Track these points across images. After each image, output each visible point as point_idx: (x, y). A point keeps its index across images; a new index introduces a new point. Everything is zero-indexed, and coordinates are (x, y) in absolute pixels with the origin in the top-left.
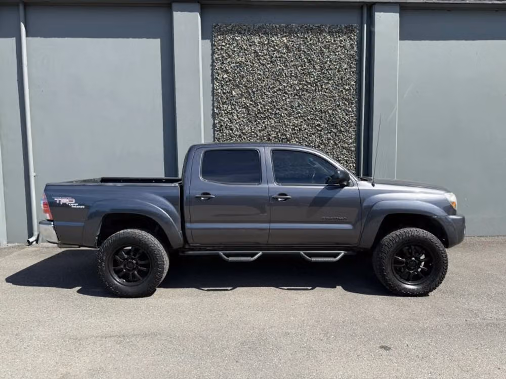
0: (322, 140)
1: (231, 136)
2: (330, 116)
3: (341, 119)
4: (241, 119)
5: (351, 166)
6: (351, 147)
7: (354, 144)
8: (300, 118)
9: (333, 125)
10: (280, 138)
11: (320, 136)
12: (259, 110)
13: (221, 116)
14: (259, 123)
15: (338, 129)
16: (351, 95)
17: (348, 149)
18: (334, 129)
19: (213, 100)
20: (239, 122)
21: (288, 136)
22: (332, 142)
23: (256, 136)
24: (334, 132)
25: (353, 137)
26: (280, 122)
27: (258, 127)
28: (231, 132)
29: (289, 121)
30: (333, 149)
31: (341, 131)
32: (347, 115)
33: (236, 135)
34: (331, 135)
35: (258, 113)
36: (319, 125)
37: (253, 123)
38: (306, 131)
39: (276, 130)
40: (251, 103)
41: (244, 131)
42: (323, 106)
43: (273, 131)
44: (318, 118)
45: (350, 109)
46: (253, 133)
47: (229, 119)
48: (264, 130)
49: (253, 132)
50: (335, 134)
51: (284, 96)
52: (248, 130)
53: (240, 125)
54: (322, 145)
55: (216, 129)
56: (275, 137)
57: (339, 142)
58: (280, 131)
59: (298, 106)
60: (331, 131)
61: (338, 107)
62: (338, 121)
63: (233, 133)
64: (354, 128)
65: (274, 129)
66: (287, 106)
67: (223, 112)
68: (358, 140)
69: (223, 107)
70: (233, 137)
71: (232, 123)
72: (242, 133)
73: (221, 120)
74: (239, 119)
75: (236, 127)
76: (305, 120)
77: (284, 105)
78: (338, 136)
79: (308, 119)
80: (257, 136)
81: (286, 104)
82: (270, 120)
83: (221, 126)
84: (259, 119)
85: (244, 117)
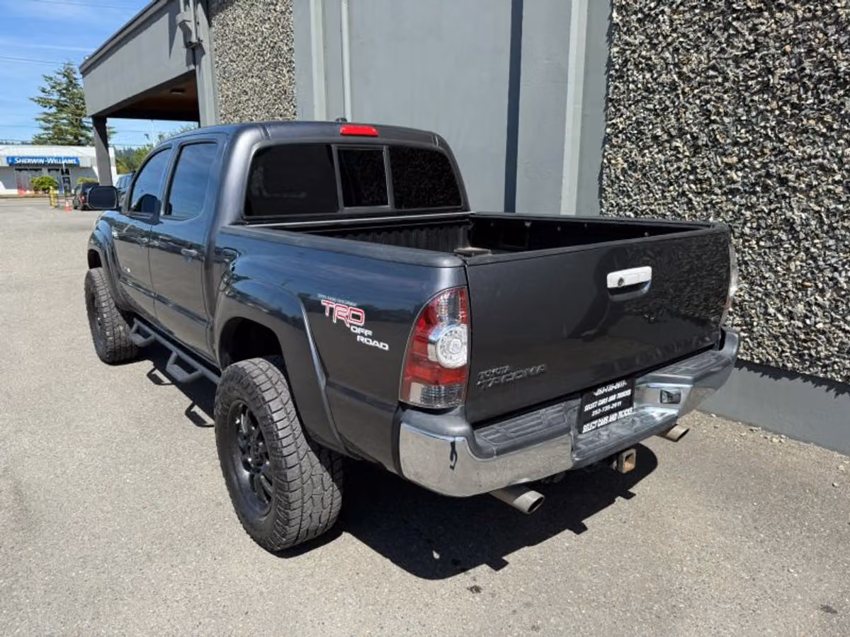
1: (647, 90)
4: (682, 30)
10: (811, 76)
13: (629, 32)
14: (738, 33)
20: (673, 41)
23: (720, 80)
26: (815, 17)
27: (733, 46)
28: (648, 76)
33: (662, 84)
37: (715, 37)
39: (796, 50)
41: (685, 70)
43: (784, 53)
46: (711, 73)
47: (647, 36)
48: (750, 55)
49: (714, 68)
52: (700, 62)
53: (676, 50)
55: (612, 72)
56: (789, 78)
58: (810, 50)
63: (655, 80)
65: (788, 48)
70: (654, 92)
71: (654, 46)
72: (680, 74)
73: (627, 43)
74: (674, 30)
75: (665, 59)
80: (726, 79)
82: (778, 15)
83: (626, 61)
84: (737, 19)
85: (689, 23)
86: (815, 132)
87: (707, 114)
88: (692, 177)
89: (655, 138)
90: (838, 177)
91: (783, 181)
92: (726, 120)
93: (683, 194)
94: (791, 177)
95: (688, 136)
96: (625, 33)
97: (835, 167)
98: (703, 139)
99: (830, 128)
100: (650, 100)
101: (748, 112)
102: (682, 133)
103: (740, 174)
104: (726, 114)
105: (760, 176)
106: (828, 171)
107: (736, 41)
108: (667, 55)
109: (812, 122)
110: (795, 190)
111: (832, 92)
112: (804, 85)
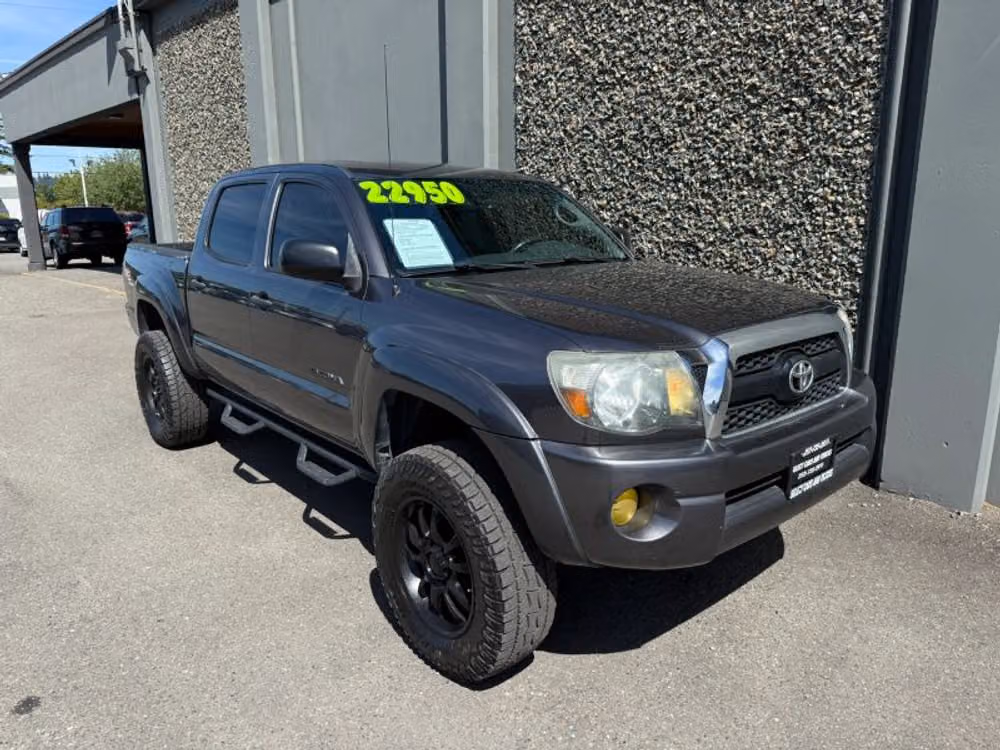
0: (760, 138)
1: (543, 143)
2: (791, 53)
3: (828, 59)
4: (565, 95)
5: (849, 226)
6: (855, 156)
7: (868, 147)
8: (700, 73)
9: (797, 85)
10: (648, 138)
11: (755, 126)
12: (601, 63)
13: (528, 94)
14: (601, 102)
15: (811, 94)
17: (844, 165)
18: (801, 96)
20: (559, 103)
21: (666, 131)
22: (790, 141)
23: (591, 137)
24: (799, 109)
25: (867, 117)
26: (647, 93)
27: (599, 112)
28: (544, 131)
29: (671, 83)
30: (793, 165)
31: (821, 103)
32: (849, 40)
33: (553, 139)
34: (789, 119)
35: (600, 72)
36: (753, 89)
37: (587, 103)
38: (717, 110)
39: (638, 117)
40: (586, 46)
41: (568, 128)
42: (770, 22)
43: (631, 119)
44: (751, 66)
45: (863, 16)
46: (585, 131)
47: (541, 98)
48: (609, 119)
49: (587, 127)
50: (803, 115)
51: (663, 11)
52: (578, 123)
53: (561, 112)
54: (757, 152)
55: (519, 127)
56: (635, 138)
57: (816, 142)
58: (646, 119)
59: (699, 35)
60: (792, 103)
61: (819, 15)
62: (815, 66)
63: (549, 135)
64: (873, 86)
65: (632, 115)
66: (669, 41)
67: (531, 82)
68: (879, 131)
69: (532, 68)
70: (548, 145)
71: (546, 107)
72: (565, 131)
73: (527, 103)
74: (559, 95)
75: (554, 119)
76: (713, 77)
77: (659, 39)
78: (812, 121)
79: (723, 74)
80: (595, 137)
81: (666, 35)
82: (625, 89)
83: (527, 118)
84: (600, 89)
85: (569, 90)
86: (653, 181)
87: (584, 164)
90: (668, 216)
91: (636, 219)
92: (598, 170)
94: (640, 216)
95: (573, 183)
96: (526, 94)
97: (666, 207)
98: (584, 186)
99: (662, 179)
100: (546, 152)
101: (611, 165)
102: (569, 180)
103: (609, 214)
104: (597, 166)
105: (621, 216)
106: (663, 212)
107: (600, 107)
108: (556, 115)
109: (651, 173)
110: (643, 226)
111: (661, 150)
112: (644, 144)
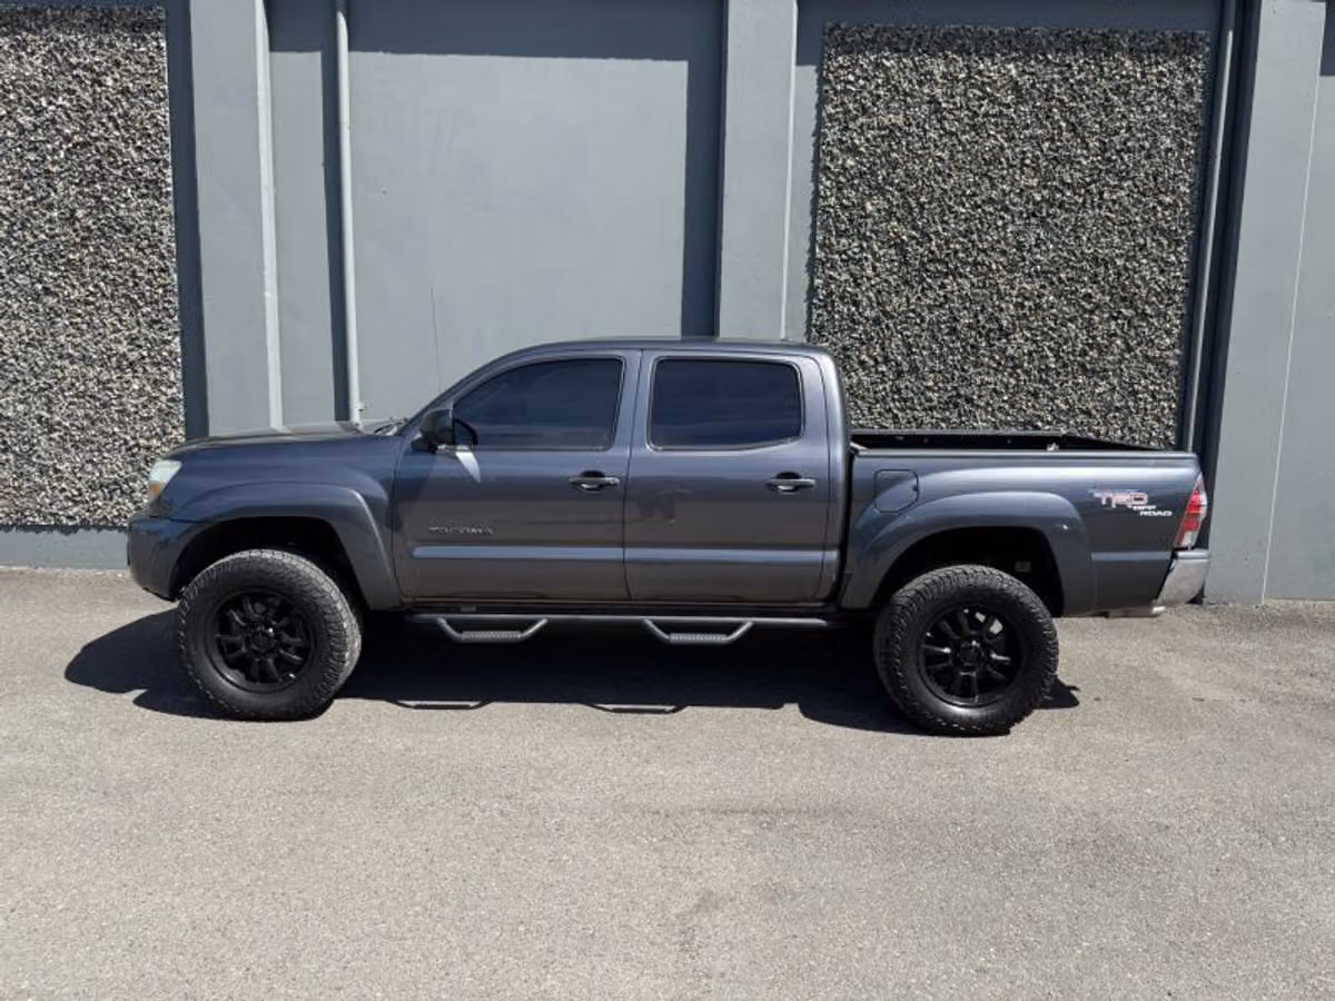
0: (1094, 338)
1: (853, 321)
2: (1119, 275)
3: (1147, 284)
4: (883, 276)
5: (1164, 408)
6: (1168, 357)
7: (1177, 351)
8: (1038, 277)
9: (1124, 299)
10: (983, 327)
11: (1090, 326)
12: (932, 252)
13: (833, 267)
14: (930, 287)
15: (1136, 309)
16: (1177, 220)
17: (1160, 363)
18: (1126, 308)
19: (813, 226)
20: (878, 284)
21: (1005, 323)
22: (1119, 342)
23: (918, 321)
24: (1125, 318)
25: (1175, 331)
26: (984, 286)
27: (927, 297)
28: (853, 309)
29: (1011, 283)
30: (1120, 362)
31: (1144, 316)
32: (1162, 272)
33: (867, 319)
34: (1117, 325)
35: (930, 261)
36: (1088, 297)
37: (913, 287)
38: (1054, 311)
39: (973, 307)
40: (914, 233)
41: (888, 308)
42: (1102, 248)
44: (1086, 279)
45: (1173, 258)
46: (912, 315)
47: (852, 275)
48: (941, 306)
49: (913, 311)
50: (1129, 323)
51: (1002, 218)
52: (900, 305)
53: (879, 292)
54: (1092, 349)
55: (815, 301)
56: (970, 327)
57: (1139, 344)
58: (983, 309)
59: (1037, 246)
60: (1120, 313)
61: (1140, 250)
62: (1138, 287)
63: (860, 314)
64: (1179, 308)
65: (968, 305)
66: (1008, 244)
67: (837, 256)
68: (1187, 340)
69: (838, 243)
70: (859, 323)
71: (858, 285)
72: (884, 312)
73: (831, 277)
74: (878, 275)
75: (869, 298)
76: (1052, 283)
77: (998, 242)
78: (1135, 328)
79: (1060, 279)
80: (923, 321)
81: (1005, 239)
82: (960, 280)
83: (830, 294)
84: (929, 277)
85: (891, 272)
86: (989, 367)
87: (909, 347)
88: (896, 397)
89: (862, 363)
90: (1006, 398)
91: (969, 400)
92: (925, 353)
93: (890, 410)
94: (975, 397)
95: (893, 363)
96: (828, 269)
97: (1003, 391)
98: (905, 367)
99: (999, 364)
100: (855, 330)
101: (941, 349)
102: (886, 360)
103: (936, 395)
104: (924, 348)
105: (952, 397)
106: (999, 394)
107: (929, 293)
108: (871, 294)
109: (986, 359)
110: (978, 406)
111: (999, 339)
112: (980, 333)
